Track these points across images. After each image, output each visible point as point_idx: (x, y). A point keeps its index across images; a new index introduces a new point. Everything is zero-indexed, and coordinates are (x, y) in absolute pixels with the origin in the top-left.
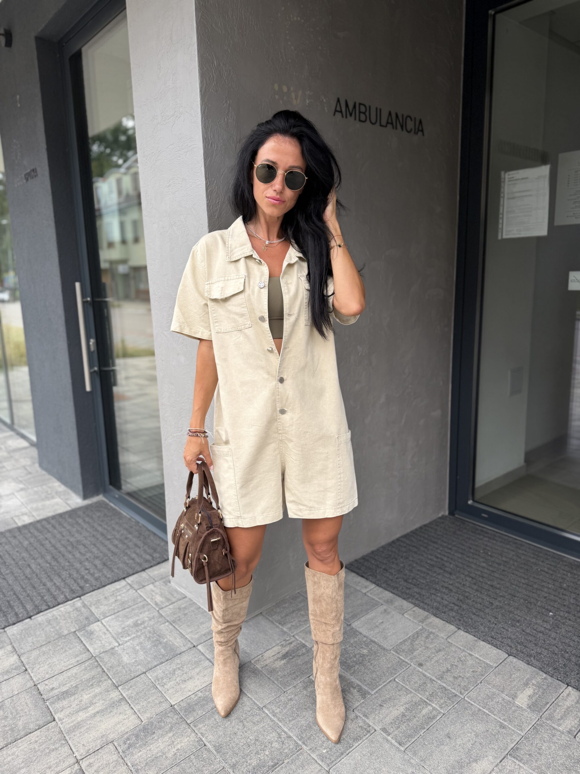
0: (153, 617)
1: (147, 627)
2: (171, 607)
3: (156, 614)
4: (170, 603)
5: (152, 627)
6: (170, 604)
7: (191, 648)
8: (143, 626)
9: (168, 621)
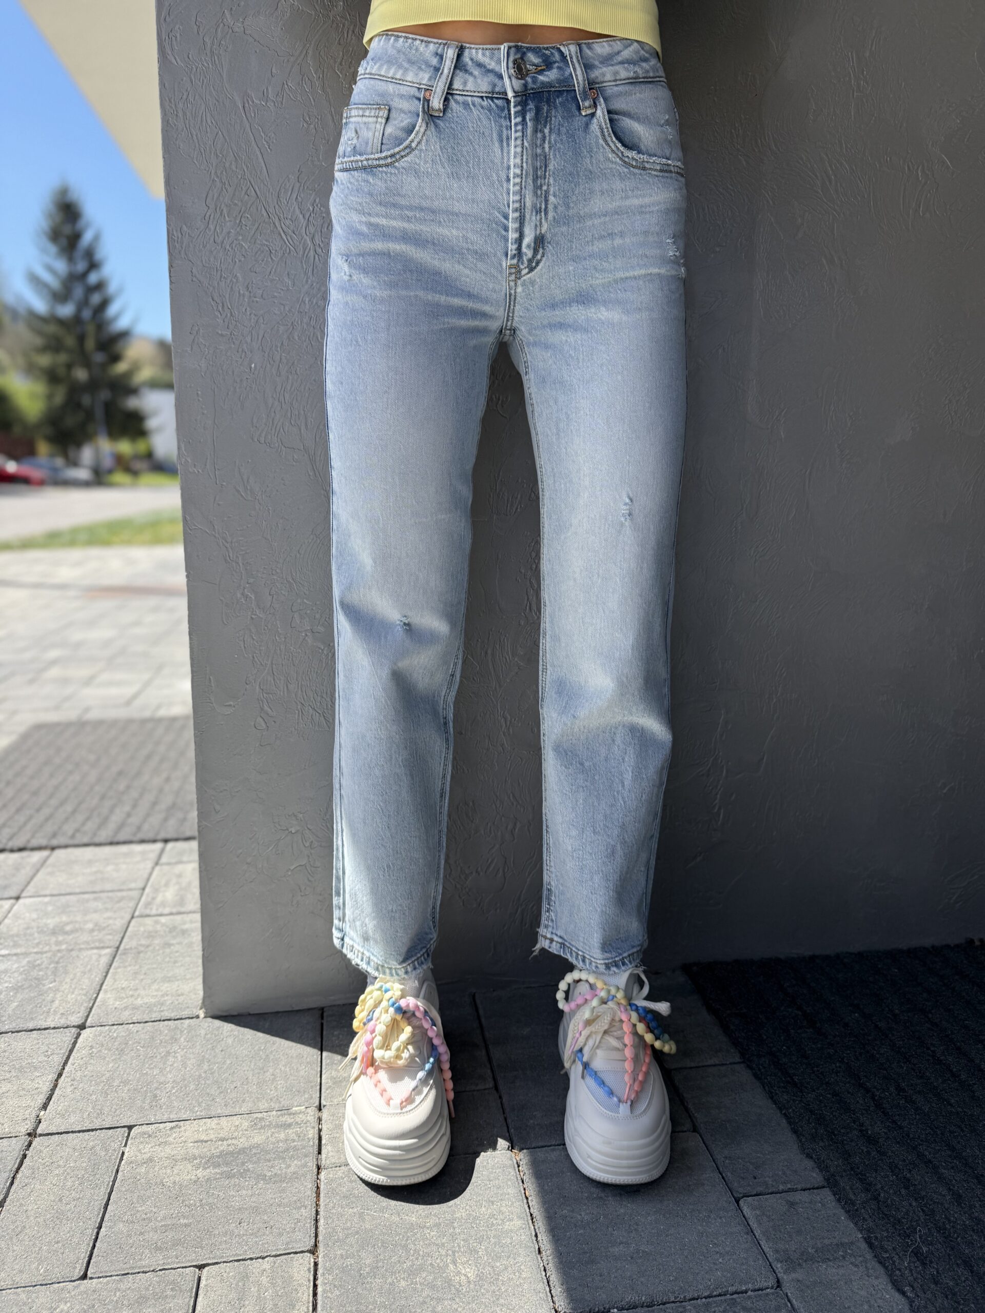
0: (101, 929)
1: (67, 943)
2: (163, 920)
3: (119, 924)
4: (174, 910)
5: (70, 948)
6: (171, 914)
7: (67, 1027)
8: (60, 938)
9: (118, 948)
